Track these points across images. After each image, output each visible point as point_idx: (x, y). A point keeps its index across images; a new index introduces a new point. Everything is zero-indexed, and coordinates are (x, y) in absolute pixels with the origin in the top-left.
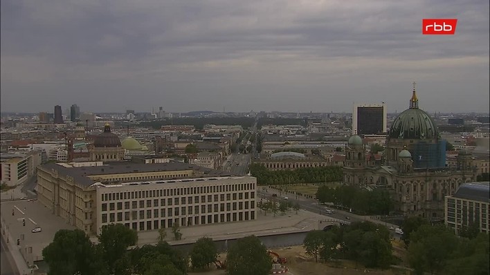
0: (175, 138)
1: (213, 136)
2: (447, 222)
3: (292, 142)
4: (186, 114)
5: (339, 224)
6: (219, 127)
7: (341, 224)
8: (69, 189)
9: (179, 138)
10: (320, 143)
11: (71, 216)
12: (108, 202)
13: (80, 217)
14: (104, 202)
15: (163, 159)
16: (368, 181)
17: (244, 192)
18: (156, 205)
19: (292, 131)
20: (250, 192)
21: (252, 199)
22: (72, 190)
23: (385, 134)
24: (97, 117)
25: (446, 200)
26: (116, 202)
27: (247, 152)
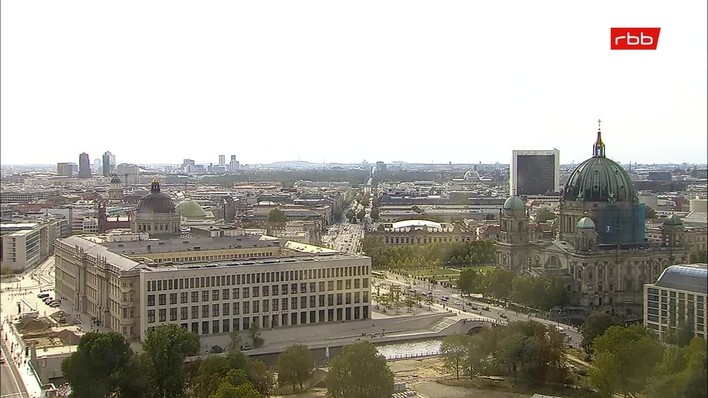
1: (309, 197)
2: (646, 322)
3: (422, 206)
4: (269, 166)
5: (490, 325)
6: (317, 184)
7: (493, 325)
8: (100, 273)
9: (260, 199)
10: (463, 207)
11: (103, 313)
12: (157, 293)
13: (117, 314)
14: (151, 293)
15: (236, 231)
16: (533, 262)
17: (353, 278)
18: (226, 297)
19: (423, 190)
20: (361, 278)
21: (366, 289)
22: (104, 275)
23: (557, 194)
24: (141, 170)
25: (646, 290)
26: (168, 293)
27: (358, 220)
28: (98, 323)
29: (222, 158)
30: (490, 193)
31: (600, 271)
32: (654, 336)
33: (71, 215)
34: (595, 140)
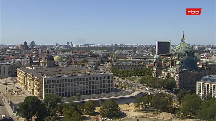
0: (77, 56)
1: (94, 55)
2: (197, 93)
3: (129, 58)
4: (82, 46)
5: (150, 94)
6: (97, 51)
7: (151, 94)
8: (31, 78)
9: (79, 56)
10: (141, 58)
11: (32, 90)
12: (48, 84)
13: (36, 91)
14: (46, 84)
15: (72, 65)
16: (163, 75)
17: (108, 80)
18: (69, 85)
19: (129, 53)
20: (110, 80)
21: (112, 83)
22: (32, 79)
23: (170, 54)
24: (43, 47)
25: (197, 83)
26: (51, 84)
27: (109, 62)
28: (30, 93)
29: (68, 43)
30: (150, 54)
31: (183, 78)
32: (200, 97)
33: (22, 60)
34: (182, 37)
